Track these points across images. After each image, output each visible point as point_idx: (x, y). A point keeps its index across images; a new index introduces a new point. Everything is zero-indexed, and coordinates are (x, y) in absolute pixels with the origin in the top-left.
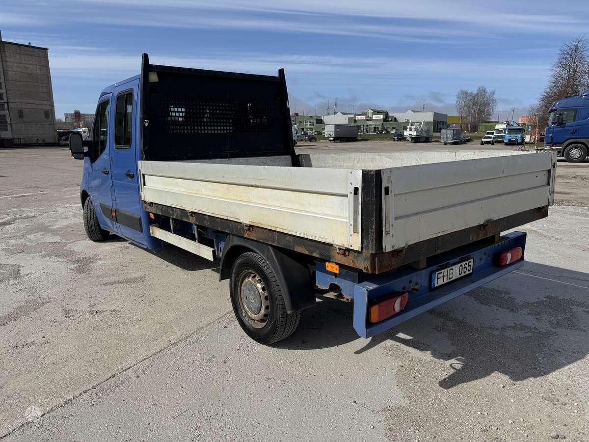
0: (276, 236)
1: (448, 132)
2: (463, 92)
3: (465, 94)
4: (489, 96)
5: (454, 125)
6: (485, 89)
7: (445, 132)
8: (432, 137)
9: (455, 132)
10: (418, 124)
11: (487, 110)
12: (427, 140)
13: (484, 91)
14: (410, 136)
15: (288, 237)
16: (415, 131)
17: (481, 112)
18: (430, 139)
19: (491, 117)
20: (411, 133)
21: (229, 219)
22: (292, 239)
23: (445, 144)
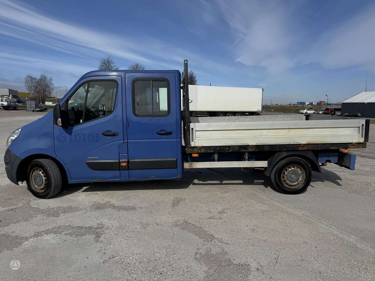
0: (320, 146)
1: (32, 103)
2: (29, 77)
3: (31, 78)
4: (49, 81)
5: (27, 98)
6: (45, 76)
7: (29, 103)
8: (18, 106)
9: (36, 103)
10: (7, 97)
11: (48, 90)
12: (15, 108)
13: (45, 77)
14: (2, 105)
15: (327, 145)
16: (6, 102)
17: (44, 91)
18: (17, 107)
19: (51, 94)
20: (3, 103)
21: (290, 144)
22: (329, 145)
23: (33, 111)
